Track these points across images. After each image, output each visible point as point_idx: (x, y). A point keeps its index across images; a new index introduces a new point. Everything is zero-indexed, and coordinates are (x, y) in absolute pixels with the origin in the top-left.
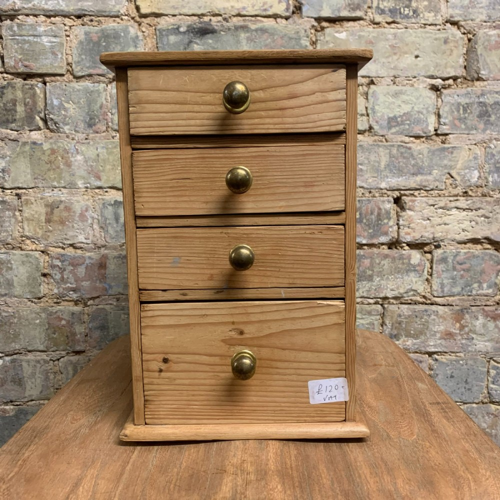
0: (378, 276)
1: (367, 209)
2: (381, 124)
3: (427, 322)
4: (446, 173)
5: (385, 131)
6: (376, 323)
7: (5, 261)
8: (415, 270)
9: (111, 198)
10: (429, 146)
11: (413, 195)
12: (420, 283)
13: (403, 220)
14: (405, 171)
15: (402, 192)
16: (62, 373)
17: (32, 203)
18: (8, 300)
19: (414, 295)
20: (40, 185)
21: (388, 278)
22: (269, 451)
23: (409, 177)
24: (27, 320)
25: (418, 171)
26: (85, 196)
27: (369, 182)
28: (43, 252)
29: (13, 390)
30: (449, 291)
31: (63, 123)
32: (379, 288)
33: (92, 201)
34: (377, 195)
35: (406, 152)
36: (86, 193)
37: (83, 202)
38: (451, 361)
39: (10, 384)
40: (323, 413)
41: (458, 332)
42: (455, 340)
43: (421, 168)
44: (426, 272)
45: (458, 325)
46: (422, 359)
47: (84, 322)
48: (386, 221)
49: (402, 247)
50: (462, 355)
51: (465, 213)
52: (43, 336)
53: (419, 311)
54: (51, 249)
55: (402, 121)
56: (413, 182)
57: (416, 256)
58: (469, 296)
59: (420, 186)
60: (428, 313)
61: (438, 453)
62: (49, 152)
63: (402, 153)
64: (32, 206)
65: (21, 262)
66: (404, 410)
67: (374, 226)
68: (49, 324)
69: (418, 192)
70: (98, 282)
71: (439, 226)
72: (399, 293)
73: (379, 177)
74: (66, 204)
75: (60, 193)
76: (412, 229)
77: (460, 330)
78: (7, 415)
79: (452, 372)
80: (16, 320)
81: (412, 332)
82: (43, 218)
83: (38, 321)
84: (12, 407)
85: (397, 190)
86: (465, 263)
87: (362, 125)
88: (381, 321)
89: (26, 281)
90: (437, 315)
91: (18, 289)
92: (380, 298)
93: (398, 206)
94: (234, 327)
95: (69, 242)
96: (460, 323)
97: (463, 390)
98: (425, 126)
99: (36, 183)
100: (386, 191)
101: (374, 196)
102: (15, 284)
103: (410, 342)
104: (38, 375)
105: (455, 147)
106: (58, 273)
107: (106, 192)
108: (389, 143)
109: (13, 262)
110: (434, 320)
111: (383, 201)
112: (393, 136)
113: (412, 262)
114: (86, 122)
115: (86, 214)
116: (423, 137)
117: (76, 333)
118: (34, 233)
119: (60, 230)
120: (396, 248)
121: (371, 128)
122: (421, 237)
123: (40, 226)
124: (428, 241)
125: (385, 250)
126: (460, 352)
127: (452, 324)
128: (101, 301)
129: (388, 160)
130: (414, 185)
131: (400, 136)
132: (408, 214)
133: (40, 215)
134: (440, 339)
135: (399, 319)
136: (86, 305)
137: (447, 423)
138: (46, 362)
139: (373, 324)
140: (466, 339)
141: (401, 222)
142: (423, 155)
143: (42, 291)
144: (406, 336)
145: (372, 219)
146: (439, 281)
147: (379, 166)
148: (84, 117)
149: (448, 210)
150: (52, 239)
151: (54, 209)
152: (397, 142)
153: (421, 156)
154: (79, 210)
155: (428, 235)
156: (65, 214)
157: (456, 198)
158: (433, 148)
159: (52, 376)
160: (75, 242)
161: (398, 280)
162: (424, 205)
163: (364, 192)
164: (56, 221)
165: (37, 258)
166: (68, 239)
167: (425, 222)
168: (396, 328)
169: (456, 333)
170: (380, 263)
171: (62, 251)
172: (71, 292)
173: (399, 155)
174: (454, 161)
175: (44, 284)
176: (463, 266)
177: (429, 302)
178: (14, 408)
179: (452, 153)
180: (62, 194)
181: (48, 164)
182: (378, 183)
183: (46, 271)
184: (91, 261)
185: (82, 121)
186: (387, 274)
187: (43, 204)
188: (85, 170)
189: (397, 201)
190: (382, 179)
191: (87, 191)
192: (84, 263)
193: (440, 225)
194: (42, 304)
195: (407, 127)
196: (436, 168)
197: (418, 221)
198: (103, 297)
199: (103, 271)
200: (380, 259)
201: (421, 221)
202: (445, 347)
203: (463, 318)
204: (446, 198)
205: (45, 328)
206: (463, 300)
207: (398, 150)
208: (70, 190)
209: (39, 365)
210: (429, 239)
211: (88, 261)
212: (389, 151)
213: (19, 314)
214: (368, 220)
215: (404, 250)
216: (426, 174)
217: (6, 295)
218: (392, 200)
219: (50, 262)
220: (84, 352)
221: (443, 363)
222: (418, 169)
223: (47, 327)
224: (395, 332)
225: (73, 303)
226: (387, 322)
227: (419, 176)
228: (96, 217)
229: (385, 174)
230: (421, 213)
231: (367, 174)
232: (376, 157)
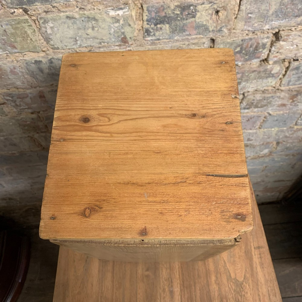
0: (245, 82)
1: (248, 45)
3: (271, 101)
8: (273, 76)
9: (31, 59)
13: (275, 48)
14: (291, 14)
21: (252, 82)
26: (8, 59)
27: (255, 27)
30: (293, 84)
32: (244, 88)
33: (16, 62)
34: (259, 33)
37: (9, 64)
38: (279, 115)
39: (9, 146)
42: (286, 107)
44: (281, 75)
45: (291, 101)
46: (261, 115)
48: (260, 50)
53: (267, 97)
57: (277, 69)
60: (274, 97)
68: (19, 124)
70: (42, 104)
73: (265, 22)
76: (280, 53)
77: (291, 103)
79: (278, 119)
81: (259, 106)
83: (11, 124)
85: (278, 28)
96: (293, 100)
97: (281, 124)
100: (267, 30)
101: (256, 35)
103: (256, 110)
104: (24, 142)
106: (11, 103)
107: (25, 54)
110: (276, 100)
111: (263, 39)
113: (272, 72)
115: (16, 70)
117: (39, 125)
126: (287, 111)
127: (288, 101)
129: (277, 8)
132: (280, 44)
134: (276, 107)
135: (253, 102)
136: (39, 114)
137: (260, 269)
138: (26, 137)
140: (293, 106)
141: (273, 49)
143: (5, 111)
144: (254, 108)
145: (249, 51)
146: (288, 79)
147: (267, 13)
154: (9, 69)
155: (291, 56)
160: (16, 85)
161: (259, 82)
162: (296, 37)
163: (249, 33)
166: (9, 85)
168: (249, 105)
169: (288, 104)
170: (248, 75)
171: (8, 91)
172: (26, 110)
175: (5, 108)
182: (262, 26)
183: (3, 102)
184: (32, 95)
186: (252, 80)
190: (267, 23)
191: (7, 56)
192: (28, 97)
194: (9, 116)
197: (288, 48)
198: (50, 110)
199: (43, 99)
200: (249, 73)
203: (296, 98)
205: (17, 126)
209: (22, 139)
211: (30, 95)
214: (246, 51)
215: (269, 65)
218: (272, 35)
221: (274, 116)
224: (248, 107)
226: (244, 103)
227: (301, 17)
228: (25, 71)
229: (271, 18)
230: (292, 43)
231: (254, 20)
232: (266, 6)
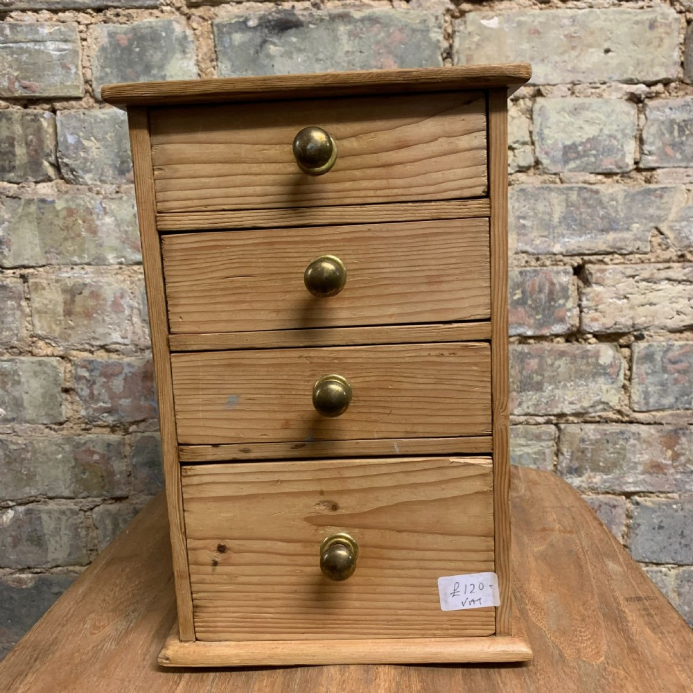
0: (550, 384)
1: (533, 284)
2: (553, 157)
3: (624, 449)
4: (651, 227)
5: (559, 166)
6: (547, 451)
7: (9, 372)
8: (605, 374)
10: (626, 188)
11: (602, 261)
12: (613, 391)
13: (587, 300)
14: (591, 226)
15: (586, 258)
16: (97, 528)
17: (44, 289)
18: (17, 426)
19: (604, 410)
20: (54, 262)
21: (565, 386)
22: (379, 685)
23: (596, 236)
24: (45, 454)
25: (610, 225)
26: (118, 276)
27: (537, 245)
28: (62, 357)
29: (31, 552)
30: (656, 402)
31: (82, 170)
32: (552, 400)
33: (128, 282)
34: (548, 263)
35: (591, 198)
36: (120, 271)
37: (116, 285)
38: (660, 504)
39: (25, 543)
40: (461, 624)
41: (670, 462)
42: (666, 474)
43: (614, 222)
44: (621, 376)
45: (670, 453)
46: (616, 503)
47: (125, 456)
48: (561, 302)
49: (586, 340)
50: (676, 496)
51: (681, 287)
52: (68, 476)
53: (611, 433)
54: (74, 353)
55: (585, 151)
56: (603, 242)
57: (607, 353)
58: (687, 409)
59: (612, 248)
60: (625, 436)
61: (637, 689)
62: (64, 213)
63: (585, 199)
64: (43, 292)
65: (32, 374)
66: (586, 609)
67: (544, 310)
68: (76, 459)
69: (610, 257)
70: (143, 398)
71: (642, 308)
72: (582, 407)
73: (551, 237)
74: (93, 289)
75: (83, 272)
76: (601, 312)
77: (673, 460)
78: (24, 587)
79: (661, 522)
80: (29, 455)
81: (601, 464)
82: (60, 309)
83: (60, 456)
84: (30, 575)
85: (579, 255)
86: (681, 361)
87: (524, 159)
88: (555, 449)
89: (41, 400)
90: (638, 439)
91: (30, 412)
92: (554, 415)
93: (580, 278)
94: (322, 498)
95: (98, 343)
96: (673, 450)
97: (678, 546)
98: (619, 156)
99: (47, 259)
100: (561, 257)
101: (543, 265)
102: (26, 404)
103: (598, 479)
104: (63, 531)
105: (666, 188)
106: (85, 387)
108: (565, 185)
109: (21, 373)
110: (634, 446)
111: (558, 273)
112: (571, 174)
113: (601, 361)
114: (116, 167)
115: (122, 302)
116: (616, 174)
117: (114, 471)
118: (48, 331)
119: (84, 325)
120: (577, 340)
121: (537, 162)
122: (615, 324)
123: (56, 320)
124: (626, 330)
125: (561, 344)
126: (673, 492)
127: (661, 451)
128: (147, 427)
129: (564, 210)
130: (603, 248)
131: (583, 173)
132: (595, 291)
133: (55, 305)
134: (643, 473)
135: (582, 446)
136: (126, 432)
137: (652, 634)
138: (74, 513)
139: (544, 453)
140: (681, 472)
141: (585, 303)
142: (617, 202)
143: (64, 412)
144: (592, 470)
145: (540, 299)
146: (641, 388)
147: (550, 220)
148: (113, 160)
149: (655, 283)
150: (74, 340)
151: (74, 296)
152: (577, 183)
153: (614, 203)
154: (112, 295)
155: (624, 321)
156: (91, 303)
157: (667, 265)
158: (632, 191)
159: (83, 533)
160: (108, 342)
161: (581, 388)
162: (619, 276)
163: (529, 260)
164: (79, 313)
165: (55, 367)
166: (97, 339)
167: (620, 302)
168: (577, 459)
169: (666, 465)
170: (553, 364)
171: (90, 355)
172: (105, 415)
173: (581, 202)
174: (664, 209)
175: (67, 403)
176: (678, 366)
177: (626, 419)
178: (34, 578)
179: (661, 197)
180: (86, 273)
181: (63, 230)
182: (549, 245)
183: (68, 385)
184: (131, 370)
185: (110, 166)
186: (565, 380)
187: (59, 289)
188: (117, 238)
189: (579, 271)
190: (556, 239)
191: (121, 268)
192: (121, 373)
193: (643, 305)
194: (65, 432)
195: (593, 159)
196: (636, 220)
197: (611, 301)
198: (151, 421)
199: (149, 383)
200: (553, 357)
201: (615, 300)
202: (651, 485)
203: (678, 443)
204: (653, 265)
205: (70, 466)
206: (677, 415)
207: (579, 195)
208: (96, 267)
209: (64, 518)
210: (626, 326)
211: (126, 370)
212: (565, 196)
213: (33, 447)
214: (534, 301)
215: (590, 343)
216: (621, 230)
217: (13, 420)
218: (571, 270)
219: (73, 372)
220: (127, 498)
221: (647, 508)
222: (609, 223)
223: (73, 464)
224: (576, 464)
225: (108, 429)
226: (564, 450)
227: (611, 233)
228: (137, 305)
229: (560, 231)
230: (614, 289)
231: (531, 232)
232: (545, 206)
